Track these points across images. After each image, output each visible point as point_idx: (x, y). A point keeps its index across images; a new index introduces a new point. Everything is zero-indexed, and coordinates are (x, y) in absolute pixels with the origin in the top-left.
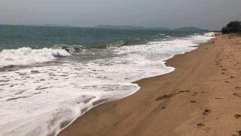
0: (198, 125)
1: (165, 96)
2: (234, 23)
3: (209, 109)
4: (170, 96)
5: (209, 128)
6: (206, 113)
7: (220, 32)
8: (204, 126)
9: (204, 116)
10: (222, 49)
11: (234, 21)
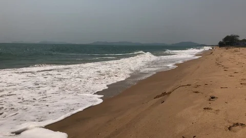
0: (205, 109)
1: (164, 94)
3: (215, 96)
4: (169, 93)
5: (218, 111)
6: (212, 99)
7: (217, 46)
8: (212, 109)
9: (210, 102)
10: (221, 56)
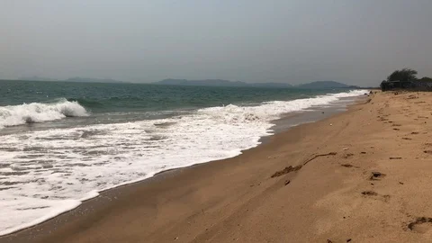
0: (364, 193)
1: (289, 169)
2: (401, 72)
3: (381, 172)
4: (299, 168)
5: (387, 197)
6: (374, 178)
7: (378, 88)
8: (376, 194)
9: (372, 182)
10: (387, 106)
11: (400, 69)
